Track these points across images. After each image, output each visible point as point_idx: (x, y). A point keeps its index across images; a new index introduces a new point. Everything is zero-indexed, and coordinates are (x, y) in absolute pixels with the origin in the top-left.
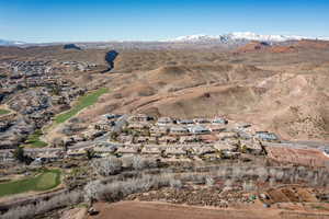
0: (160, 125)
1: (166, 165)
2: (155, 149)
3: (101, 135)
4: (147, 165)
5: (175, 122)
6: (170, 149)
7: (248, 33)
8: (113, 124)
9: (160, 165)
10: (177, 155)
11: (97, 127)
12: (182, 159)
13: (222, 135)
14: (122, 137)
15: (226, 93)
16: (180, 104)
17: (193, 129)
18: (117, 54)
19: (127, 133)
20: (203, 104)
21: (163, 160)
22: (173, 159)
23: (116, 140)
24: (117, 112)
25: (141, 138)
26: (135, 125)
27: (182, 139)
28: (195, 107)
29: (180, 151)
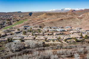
0: (45, 29)
1: (48, 45)
2: (42, 38)
3: (19, 32)
4: (37, 46)
5: (51, 28)
6: (49, 38)
8: (26, 29)
9: (44, 45)
10: (53, 40)
11: (19, 30)
12: (56, 42)
14: (28, 33)
17: (59, 30)
19: (30, 31)
20: (61, 22)
21: (46, 43)
22: (51, 42)
23: (25, 34)
25: (36, 33)
26: (34, 29)
27: (55, 34)
28: (58, 23)
29: (54, 38)
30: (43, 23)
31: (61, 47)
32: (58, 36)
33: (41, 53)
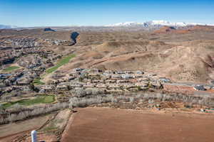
0: (106, 74)
1: (109, 93)
2: (103, 85)
3: (73, 79)
4: (99, 93)
5: (114, 73)
6: (111, 85)
7: (162, 21)
8: (80, 74)
9: (106, 93)
10: (115, 88)
11: (71, 75)
12: (118, 90)
13: (140, 79)
14: (85, 80)
15: (144, 57)
16: (117, 64)
17: (124, 76)
18: (78, 34)
19: (88, 78)
20: (130, 63)
21: (107, 91)
22: (113, 90)
23: (81, 81)
24: (81, 67)
26: (92, 74)
27: (118, 81)
29: (117, 86)
30: (103, 63)
31: (123, 94)
32: (121, 85)
33: (104, 98)
